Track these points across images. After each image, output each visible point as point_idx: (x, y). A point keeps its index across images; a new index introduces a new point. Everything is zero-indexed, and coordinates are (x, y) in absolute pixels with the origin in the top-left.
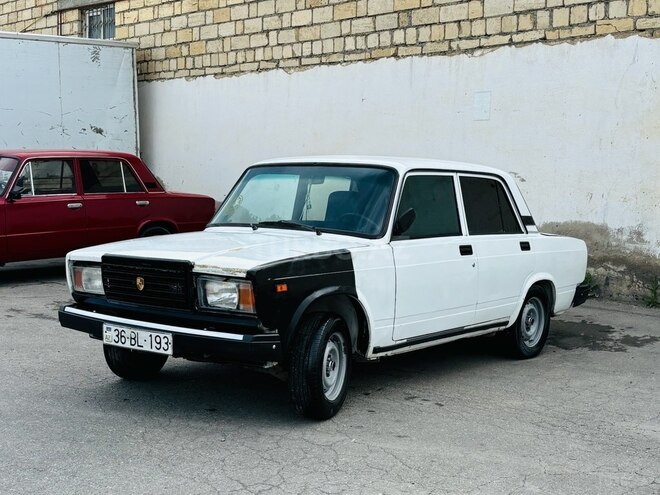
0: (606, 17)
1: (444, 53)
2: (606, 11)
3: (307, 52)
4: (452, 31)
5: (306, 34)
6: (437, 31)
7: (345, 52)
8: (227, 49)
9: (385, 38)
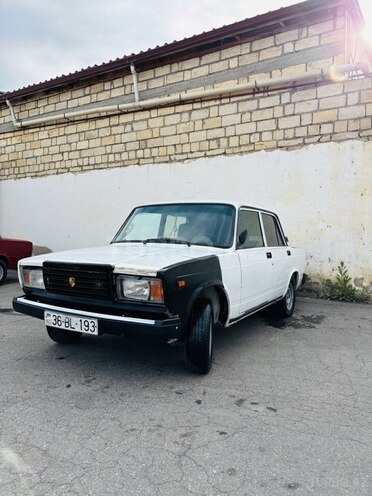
0: (261, 140)
1: (167, 162)
2: (260, 138)
3: (86, 163)
4: (171, 150)
5: (85, 153)
6: (162, 151)
7: (108, 163)
8: (39, 162)
9: (132, 155)
